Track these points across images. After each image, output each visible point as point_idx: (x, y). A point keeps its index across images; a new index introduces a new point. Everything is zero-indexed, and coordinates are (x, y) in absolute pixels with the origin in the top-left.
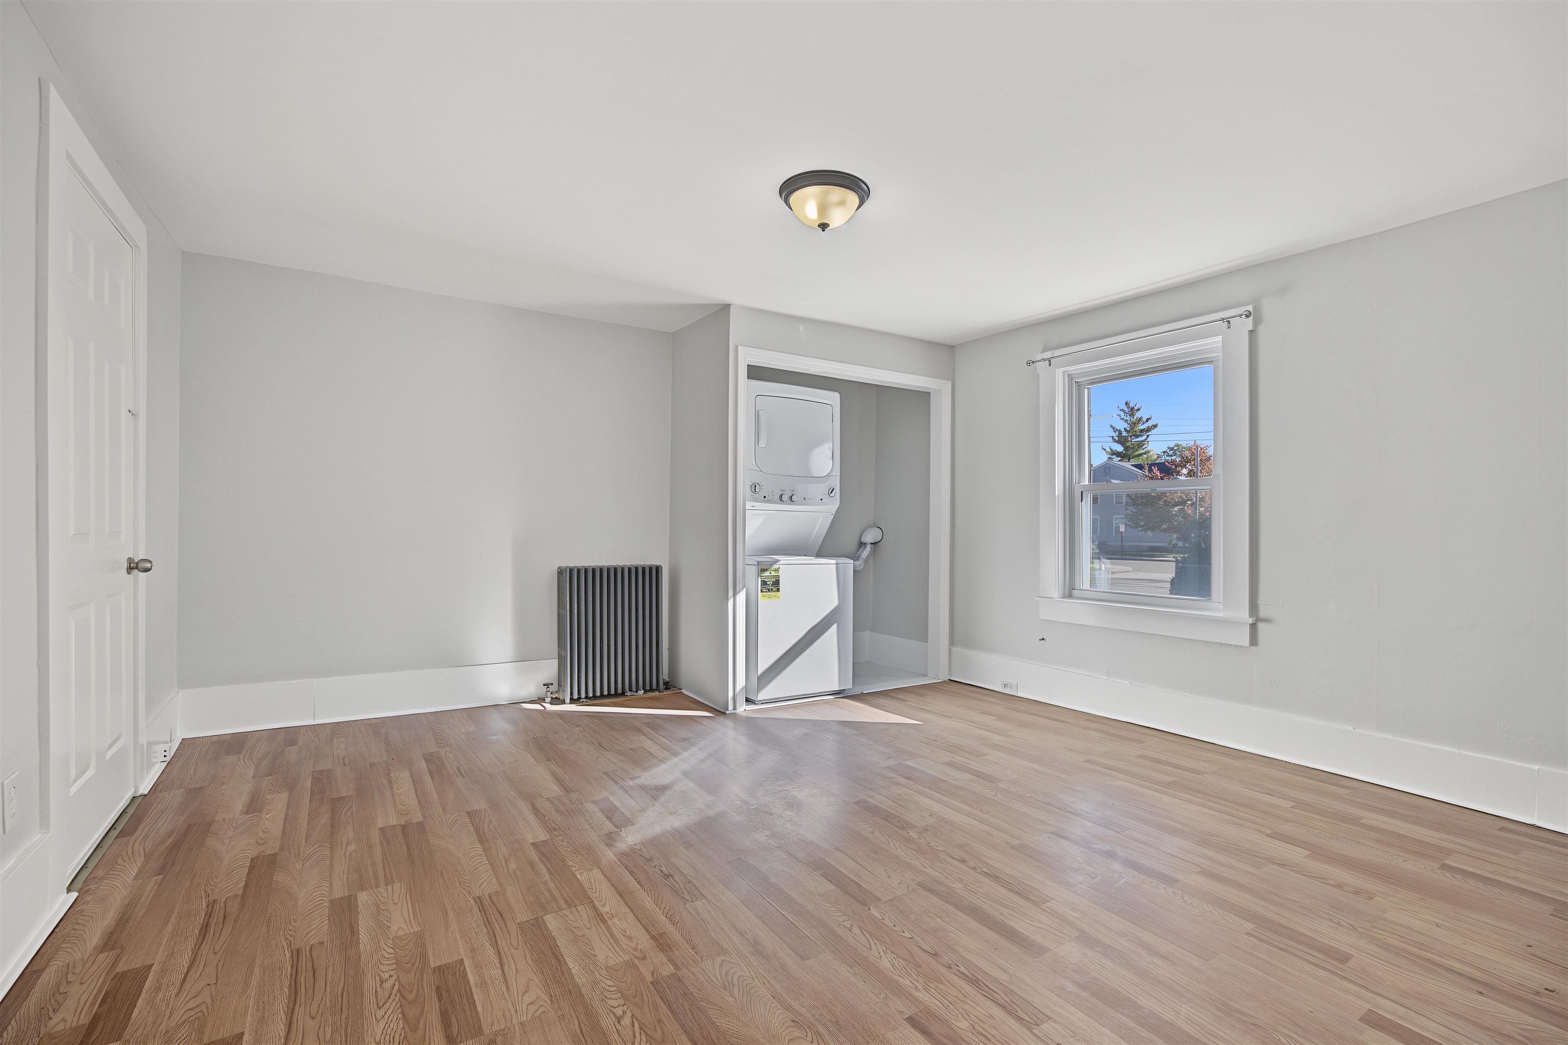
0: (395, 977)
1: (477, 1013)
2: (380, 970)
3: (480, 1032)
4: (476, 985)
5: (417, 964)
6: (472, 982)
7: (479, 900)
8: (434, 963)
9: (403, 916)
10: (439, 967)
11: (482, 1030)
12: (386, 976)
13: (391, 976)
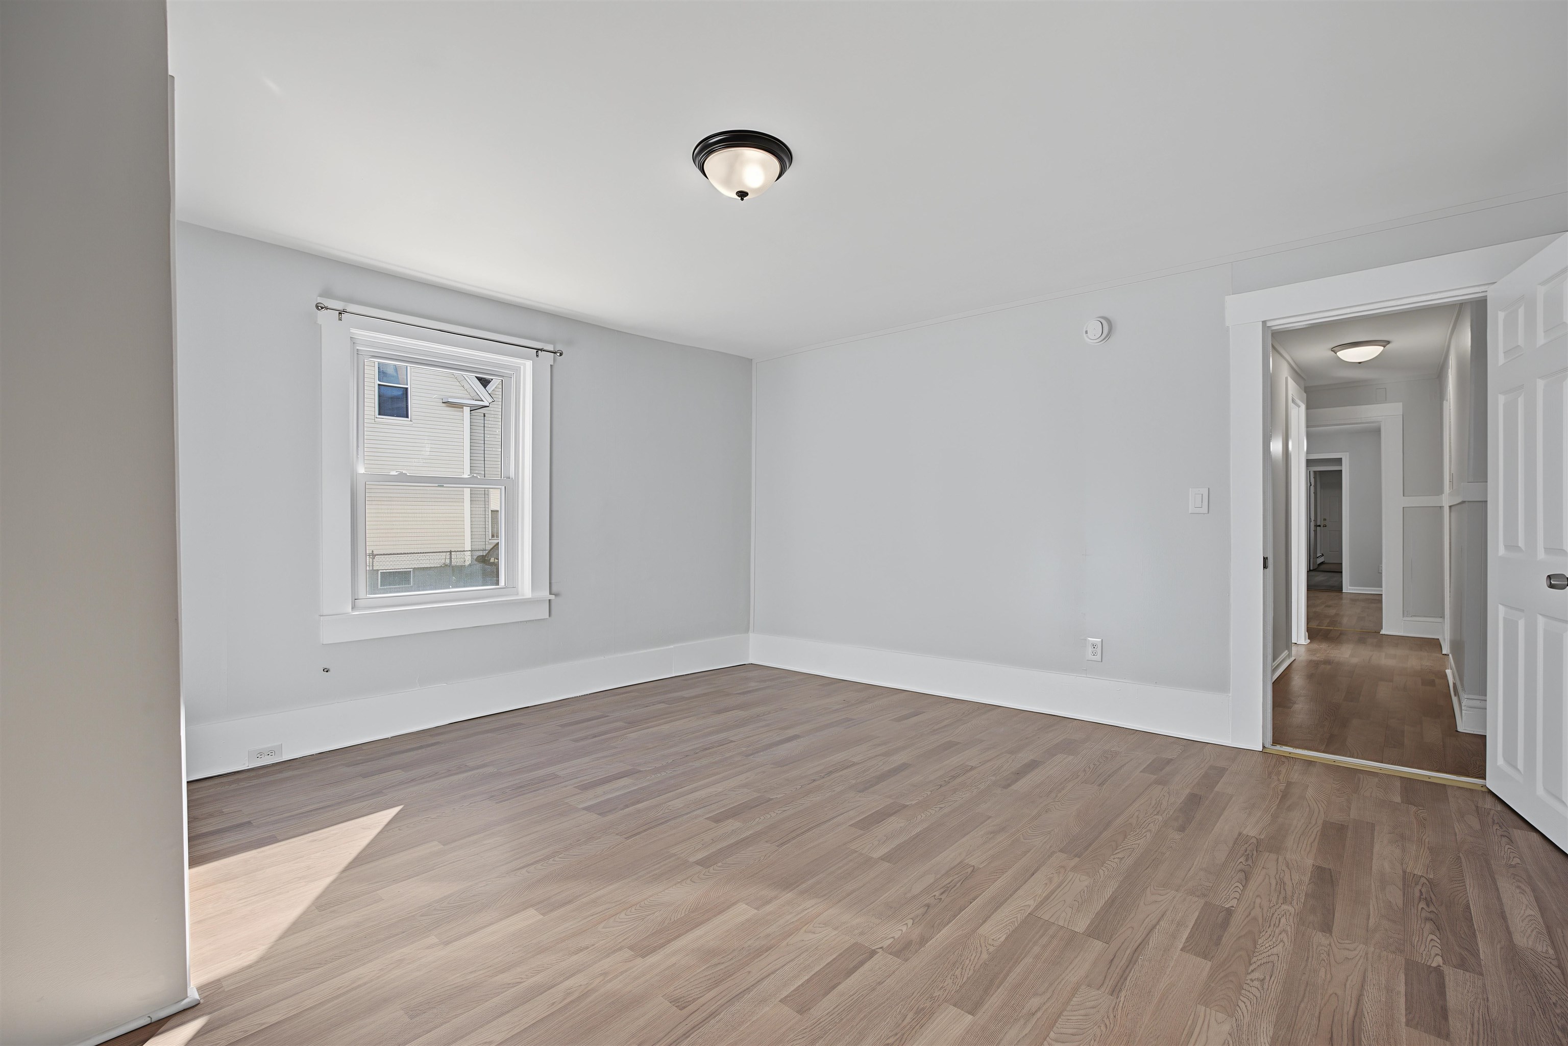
0: (1249, 977)
1: (1200, 913)
2: (1261, 993)
3: (1206, 903)
4: (1187, 927)
5: (1222, 975)
6: (1188, 930)
7: (1115, 991)
8: (1207, 965)
9: (1207, 1036)
10: (1205, 957)
11: (1205, 903)
12: (1256, 983)
13: (1252, 980)
